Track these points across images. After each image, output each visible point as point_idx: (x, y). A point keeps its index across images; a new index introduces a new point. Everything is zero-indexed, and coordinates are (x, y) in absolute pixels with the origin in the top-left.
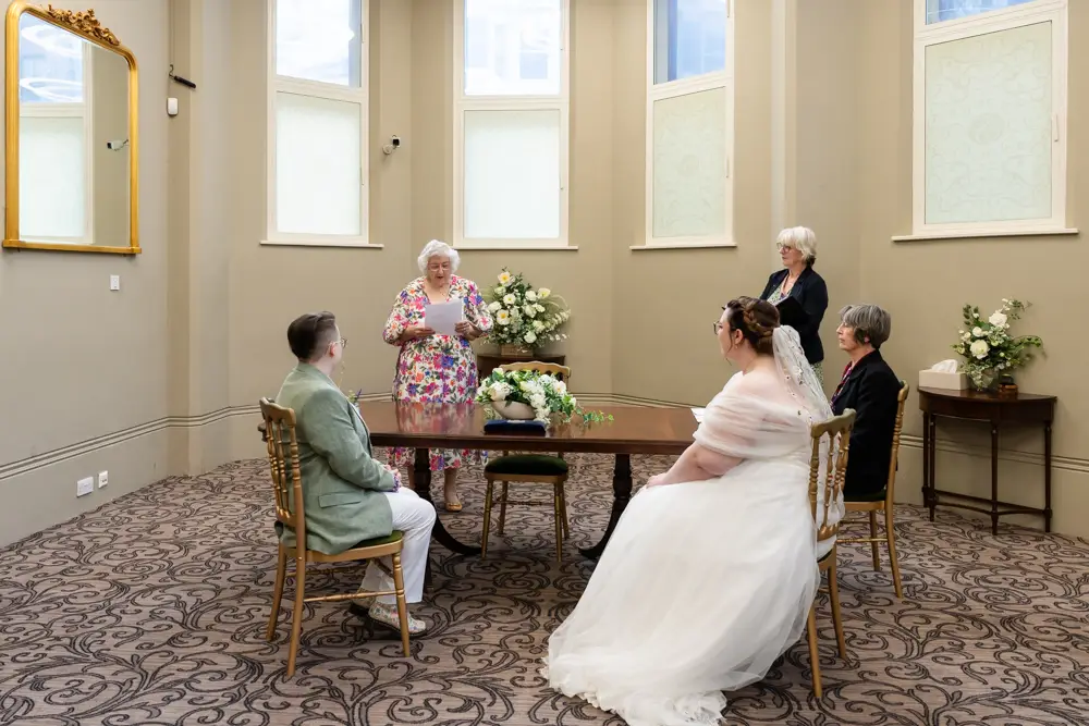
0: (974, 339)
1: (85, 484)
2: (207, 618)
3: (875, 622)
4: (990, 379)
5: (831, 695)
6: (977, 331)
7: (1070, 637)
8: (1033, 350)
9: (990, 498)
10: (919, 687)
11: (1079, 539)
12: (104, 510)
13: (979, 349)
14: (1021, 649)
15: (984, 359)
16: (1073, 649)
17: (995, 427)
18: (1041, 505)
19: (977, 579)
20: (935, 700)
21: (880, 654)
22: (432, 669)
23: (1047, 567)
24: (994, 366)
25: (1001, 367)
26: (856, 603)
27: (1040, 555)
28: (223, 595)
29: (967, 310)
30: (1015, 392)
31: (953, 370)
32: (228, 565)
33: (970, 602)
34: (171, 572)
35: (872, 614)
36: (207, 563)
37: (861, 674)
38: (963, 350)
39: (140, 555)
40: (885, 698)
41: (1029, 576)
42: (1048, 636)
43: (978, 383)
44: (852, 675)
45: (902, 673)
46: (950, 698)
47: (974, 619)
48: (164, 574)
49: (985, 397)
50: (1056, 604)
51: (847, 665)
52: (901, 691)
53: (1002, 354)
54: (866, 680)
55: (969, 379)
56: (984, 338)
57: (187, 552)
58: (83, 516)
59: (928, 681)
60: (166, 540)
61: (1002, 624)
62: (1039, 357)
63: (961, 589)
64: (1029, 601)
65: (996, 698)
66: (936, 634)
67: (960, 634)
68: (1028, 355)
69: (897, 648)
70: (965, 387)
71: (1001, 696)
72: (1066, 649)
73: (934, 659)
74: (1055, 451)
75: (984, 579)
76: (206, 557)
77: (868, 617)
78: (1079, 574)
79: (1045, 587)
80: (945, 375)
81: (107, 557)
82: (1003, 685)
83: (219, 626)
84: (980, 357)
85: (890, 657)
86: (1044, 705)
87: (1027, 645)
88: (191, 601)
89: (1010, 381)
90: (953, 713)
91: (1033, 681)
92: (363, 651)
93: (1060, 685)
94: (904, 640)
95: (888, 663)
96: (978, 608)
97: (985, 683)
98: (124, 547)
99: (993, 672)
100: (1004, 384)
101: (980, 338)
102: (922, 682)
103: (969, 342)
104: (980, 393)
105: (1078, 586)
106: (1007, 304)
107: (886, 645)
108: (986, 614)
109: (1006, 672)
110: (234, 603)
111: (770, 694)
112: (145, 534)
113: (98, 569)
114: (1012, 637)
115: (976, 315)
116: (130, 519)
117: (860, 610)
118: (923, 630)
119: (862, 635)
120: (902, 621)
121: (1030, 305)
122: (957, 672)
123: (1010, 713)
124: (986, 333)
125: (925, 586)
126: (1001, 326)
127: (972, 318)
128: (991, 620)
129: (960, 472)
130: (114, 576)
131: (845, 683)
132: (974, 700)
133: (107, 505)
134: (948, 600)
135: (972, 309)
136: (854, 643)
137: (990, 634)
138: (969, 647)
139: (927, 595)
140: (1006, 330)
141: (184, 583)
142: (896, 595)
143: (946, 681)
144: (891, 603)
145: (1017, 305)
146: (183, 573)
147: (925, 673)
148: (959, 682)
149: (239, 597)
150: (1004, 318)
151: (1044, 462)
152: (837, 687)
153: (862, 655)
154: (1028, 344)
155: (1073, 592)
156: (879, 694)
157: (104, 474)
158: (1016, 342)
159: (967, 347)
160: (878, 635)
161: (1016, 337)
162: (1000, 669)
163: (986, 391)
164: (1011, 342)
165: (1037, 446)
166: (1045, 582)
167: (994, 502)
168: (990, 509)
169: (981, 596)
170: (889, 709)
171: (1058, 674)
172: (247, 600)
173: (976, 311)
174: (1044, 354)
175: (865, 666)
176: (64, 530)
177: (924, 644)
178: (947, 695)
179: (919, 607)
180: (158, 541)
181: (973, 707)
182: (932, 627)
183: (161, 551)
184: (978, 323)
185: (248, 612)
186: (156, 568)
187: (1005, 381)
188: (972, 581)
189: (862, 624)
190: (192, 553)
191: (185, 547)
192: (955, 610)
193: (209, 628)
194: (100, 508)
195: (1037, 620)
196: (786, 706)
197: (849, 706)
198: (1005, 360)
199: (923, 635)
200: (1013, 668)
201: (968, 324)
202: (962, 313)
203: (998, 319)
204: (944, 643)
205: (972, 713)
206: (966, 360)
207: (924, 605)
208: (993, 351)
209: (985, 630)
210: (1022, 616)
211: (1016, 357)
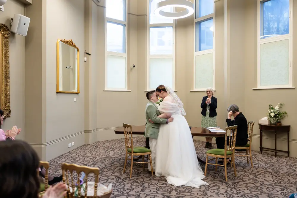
0: (271, 112)
1: (70, 145)
2: (106, 170)
3: (247, 172)
4: (275, 122)
5: (237, 184)
6: (272, 110)
7: (289, 175)
8: (285, 115)
9: (275, 149)
10: (255, 183)
11: (296, 158)
12: (74, 151)
13: (273, 115)
14: (277, 177)
15: (273, 117)
16: (289, 177)
17: (276, 132)
18: (287, 150)
19: (270, 165)
20: (258, 185)
21: (248, 177)
22: (155, 178)
23: (287, 163)
24: (276, 118)
25: (277, 119)
26: (243, 169)
27: (286, 161)
28: (107, 166)
29: (270, 105)
30: (281, 124)
31: (267, 119)
32: (106, 161)
33: (268, 169)
34: (94, 162)
35: (246, 171)
36: (101, 160)
37: (243, 181)
38: (269, 115)
39: (86, 159)
40: (248, 184)
41: (282, 165)
42: (284, 175)
43: (272, 122)
44: (241, 181)
45: (251, 181)
46: (261, 184)
47: (268, 172)
48: (93, 162)
49: (274, 126)
50: (287, 170)
51: (240, 179)
52: (251, 183)
53: (278, 116)
54: (244, 181)
55: (270, 122)
56: (274, 112)
57: (96, 158)
58: (70, 152)
59: (257, 182)
60: (90, 157)
61: (274, 173)
62: (287, 116)
63: (266, 167)
64: (281, 169)
65: (271, 185)
66: (260, 174)
67: (265, 174)
68: (284, 116)
69: (251, 176)
70: (269, 123)
71: (272, 184)
72: (287, 177)
73: (259, 178)
74: (290, 138)
75: (272, 165)
76: (101, 159)
77: (245, 171)
78: (294, 164)
79: (285, 167)
80: (265, 121)
81: (79, 159)
82: (273, 183)
83: (108, 171)
84: (273, 116)
85: (249, 178)
86: (281, 186)
87: (279, 176)
88: (101, 167)
89: (280, 122)
90: (262, 187)
91: (279, 182)
92: (140, 175)
93: (285, 183)
94: (253, 175)
95: (249, 179)
96: (269, 170)
97: (269, 182)
98: (82, 157)
99: (271, 180)
100: (278, 123)
101: (273, 112)
102: (256, 182)
103: (270, 113)
104: (272, 125)
105: (293, 167)
106: (279, 104)
107: (249, 176)
108: (271, 171)
109: (274, 181)
110: (110, 167)
111: (224, 183)
112: (85, 155)
113: (78, 161)
114: (276, 175)
115: (272, 107)
116: (80, 153)
117: (244, 170)
118: (257, 174)
119: (244, 174)
120: (253, 172)
121: (284, 104)
122: (263, 180)
123: (273, 187)
124: (274, 111)
125: (258, 166)
126: (277, 109)
127: (271, 107)
128: (272, 172)
129: (268, 143)
130: (82, 163)
131: (240, 182)
132: (266, 185)
133: (74, 150)
134: (263, 169)
135: (271, 105)
136: (242, 175)
137: (272, 174)
138: (267, 176)
139: (259, 168)
140: (279, 110)
141: (98, 164)
142: (252, 167)
143: (261, 182)
144: (251, 169)
145: (281, 104)
146: (97, 162)
147: (257, 181)
148: (263, 182)
149: (111, 166)
150: (278, 107)
151: (287, 140)
152: (238, 183)
153: (243, 177)
154: (284, 113)
155: (291, 168)
156: (246, 183)
157: (73, 143)
158: (281, 113)
159: (270, 114)
160: (247, 174)
161: (281, 112)
162: (272, 180)
163: (274, 124)
164: (280, 113)
165: (286, 137)
166: (286, 166)
167: (276, 150)
168: (275, 151)
169: (271, 168)
170: (248, 186)
171: (285, 181)
172: (112, 167)
173: (272, 106)
174: (288, 116)
175: (244, 179)
176: (67, 154)
177: (257, 176)
178: (260, 184)
179: (257, 170)
180: (89, 157)
181: (266, 186)
182: (259, 173)
183: (90, 158)
184: (272, 108)
185: (114, 169)
186: (91, 161)
187: (279, 122)
188: (269, 165)
189: (244, 172)
190: (97, 159)
191: (95, 157)
192: (265, 170)
193: (107, 171)
194: (73, 150)
195: (282, 172)
196: (227, 185)
197: (240, 185)
198: (278, 117)
199: (257, 175)
200: (275, 180)
201: (270, 109)
202: (268, 106)
203: (277, 108)
204: (262, 176)
205: (265, 187)
206: (269, 117)
207: (258, 169)
208: (276, 115)
209: (271, 174)
210: (279, 172)
211: (281, 116)
